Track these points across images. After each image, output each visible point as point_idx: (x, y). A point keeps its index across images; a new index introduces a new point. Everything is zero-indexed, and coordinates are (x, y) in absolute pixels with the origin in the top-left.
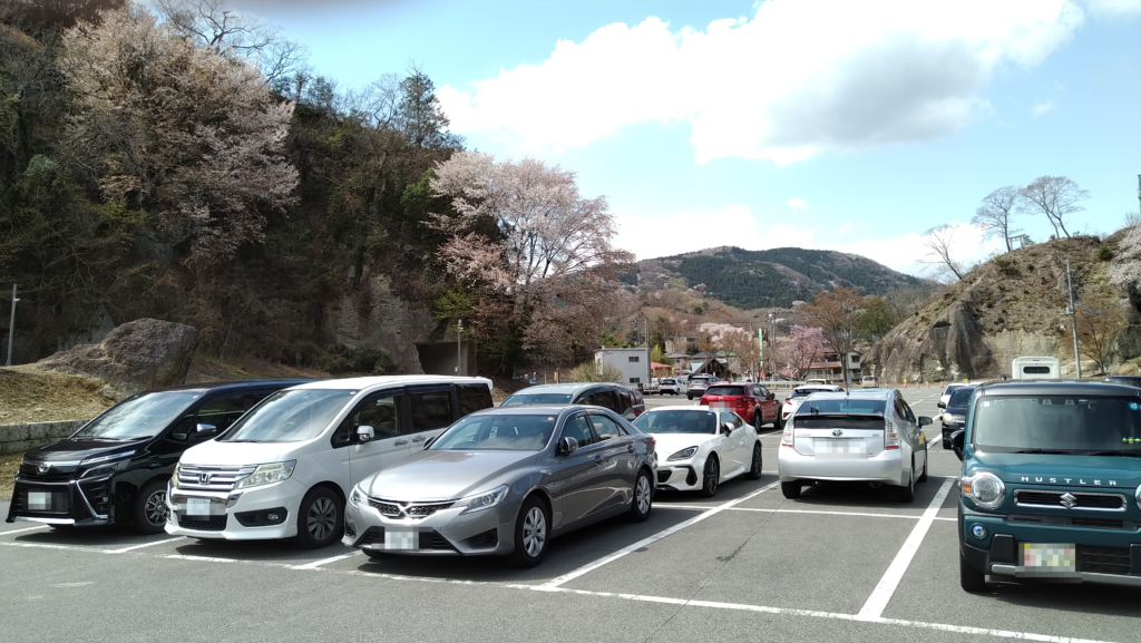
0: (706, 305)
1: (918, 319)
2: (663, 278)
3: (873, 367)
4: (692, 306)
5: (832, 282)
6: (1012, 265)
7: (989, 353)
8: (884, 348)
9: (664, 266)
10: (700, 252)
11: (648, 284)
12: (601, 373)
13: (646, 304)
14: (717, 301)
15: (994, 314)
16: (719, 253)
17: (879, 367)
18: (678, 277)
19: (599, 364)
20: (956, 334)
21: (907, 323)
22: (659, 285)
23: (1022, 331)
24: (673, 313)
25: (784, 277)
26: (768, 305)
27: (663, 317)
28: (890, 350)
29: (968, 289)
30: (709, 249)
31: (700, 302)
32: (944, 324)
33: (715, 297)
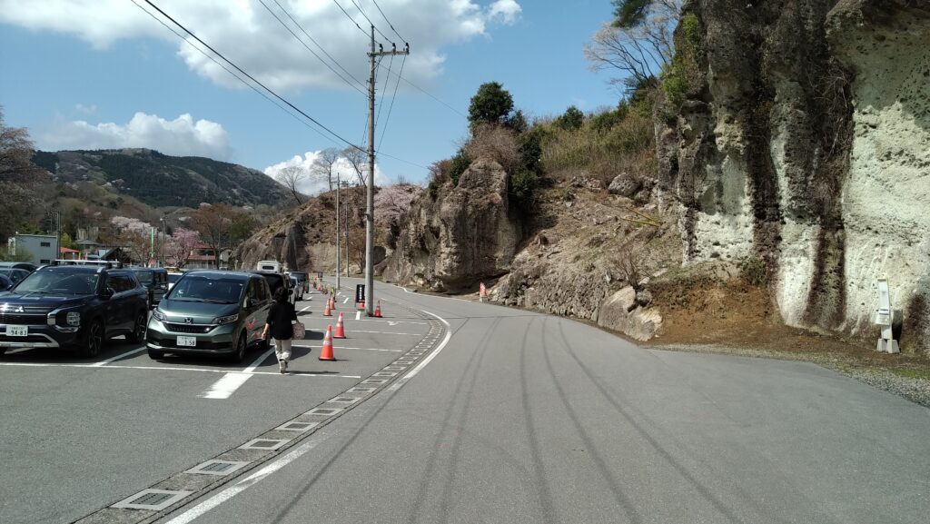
0: (120, 200)
1: (269, 230)
2: (82, 170)
3: (237, 261)
4: (108, 200)
5: (235, 191)
6: (329, 200)
7: (308, 256)
8: (244, 249)
9: (84, 159)
10: (121, 150)
11: (66, 173)
12: (14, 254)
13: (63, 194)
14: (132, 198)
15: (314, 231)
16: (139, 154)
17: (240, 262)
18: (98, 171)
19: (12, 246)
20: (288, 243)
21: (262, 232)
22: (78, 176)
23: (329, 244)
24: (89, 205)
25: (195, 182)
26: (179, 204)
27: (78, 207)
28: (248, 250)
29: (301, 213)
30: (130, 149)
31: (116, 197)
32: (282, 236)
33: (130, 194)
